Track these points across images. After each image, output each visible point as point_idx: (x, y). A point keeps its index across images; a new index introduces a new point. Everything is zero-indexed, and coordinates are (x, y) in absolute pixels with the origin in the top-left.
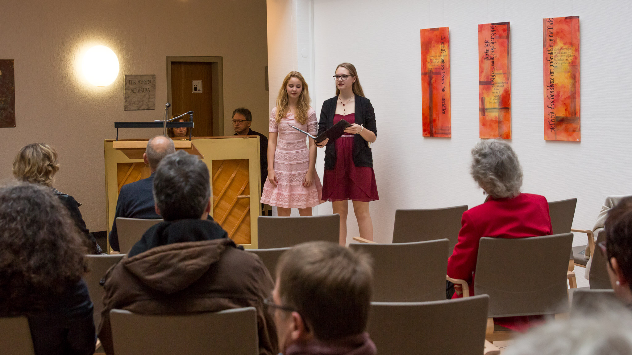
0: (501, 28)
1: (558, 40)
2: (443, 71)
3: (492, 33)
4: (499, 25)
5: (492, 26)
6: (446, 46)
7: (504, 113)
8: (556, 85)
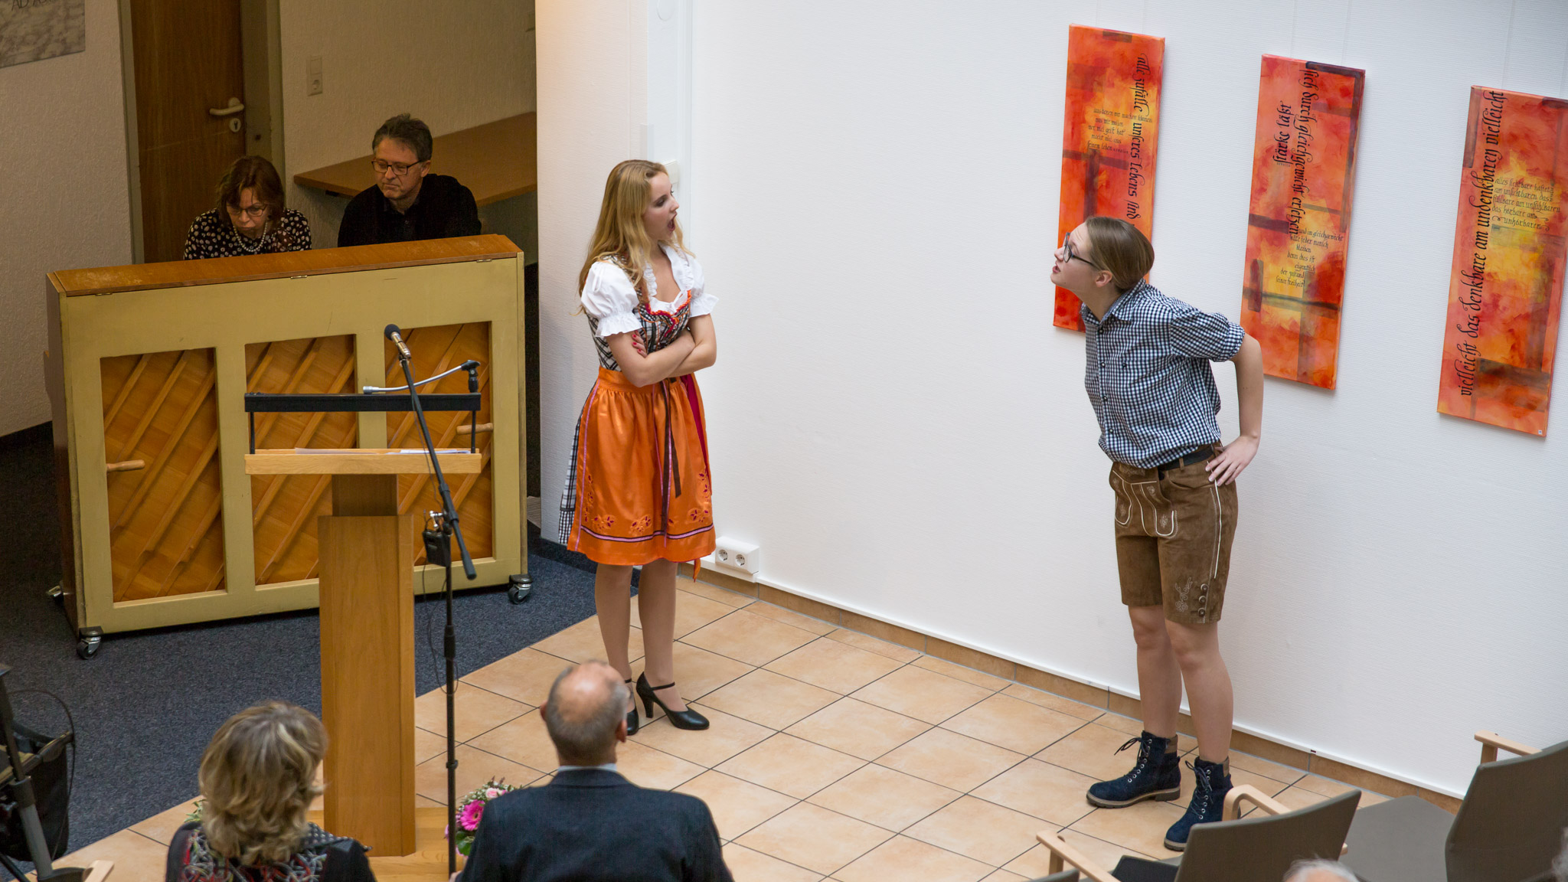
0: (1334, 81)
1: (1511, 158)
2: (1135, 161)
3: (1306, 90)
4: (1330, 72)
5: (1305, 69)
6: (1150, 92)
7: (1320, 317)
8: (1492, 277)
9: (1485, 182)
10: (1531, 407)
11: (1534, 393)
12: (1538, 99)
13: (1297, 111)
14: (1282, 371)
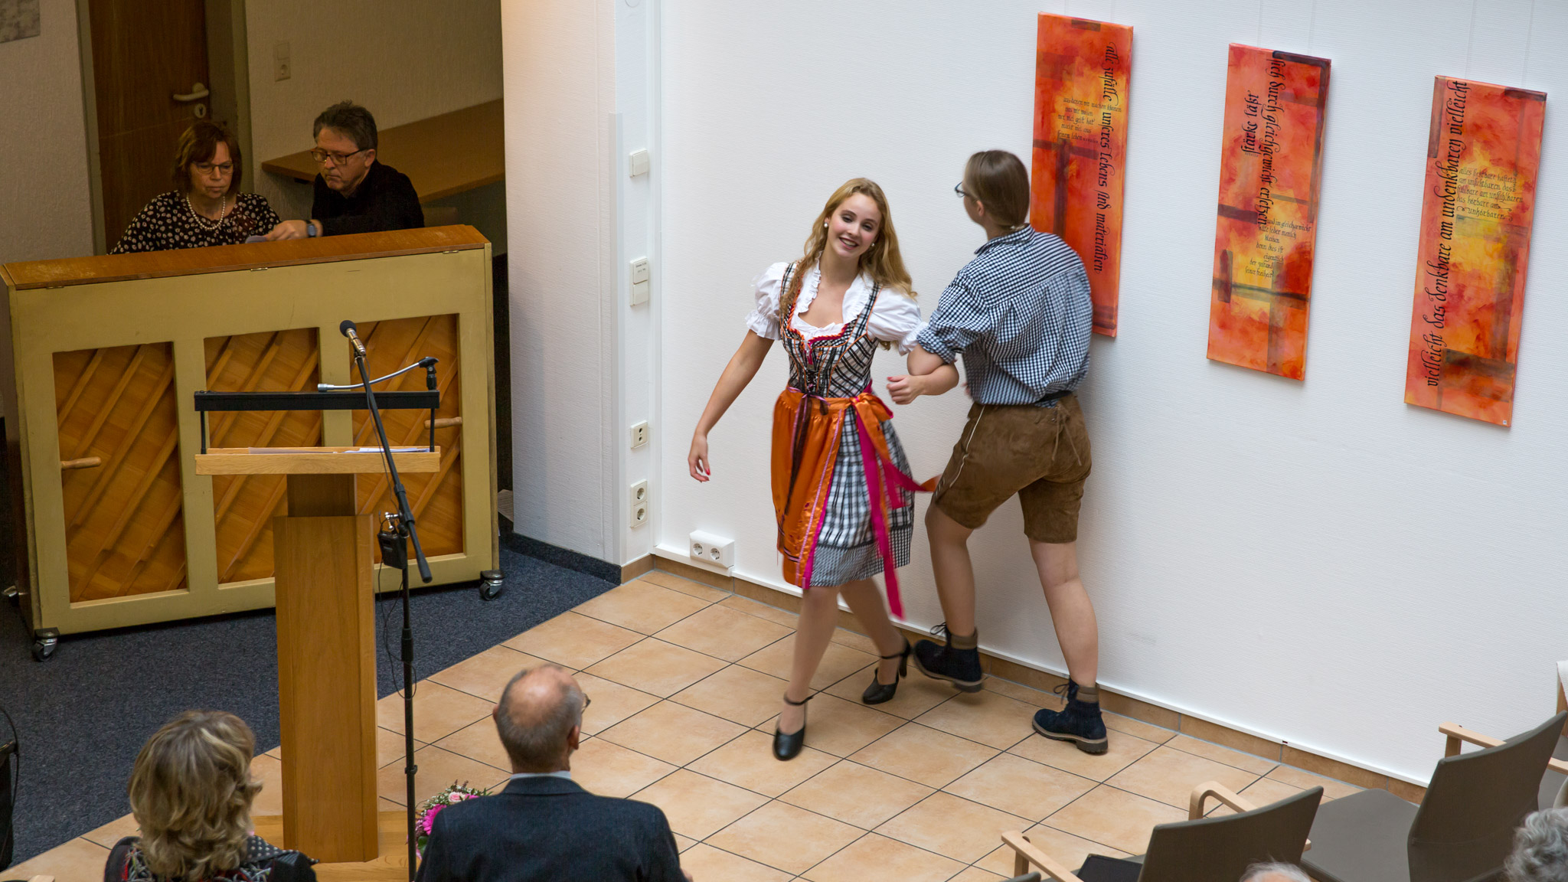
0: (1301, 73)
1: (1474, 149)
2: (1105, 150)
3: (1273, 79)
4: (1295, 61)
5: (1272, 59)
6: (1119, 81)
7: (1289, 308)
8: (1457, 267)
9: (1449, 172)
10: (1496, 397)
11: (1499, 383)
12: (1501, 89)
13: (1264, 100)
14: (1252, 362)
